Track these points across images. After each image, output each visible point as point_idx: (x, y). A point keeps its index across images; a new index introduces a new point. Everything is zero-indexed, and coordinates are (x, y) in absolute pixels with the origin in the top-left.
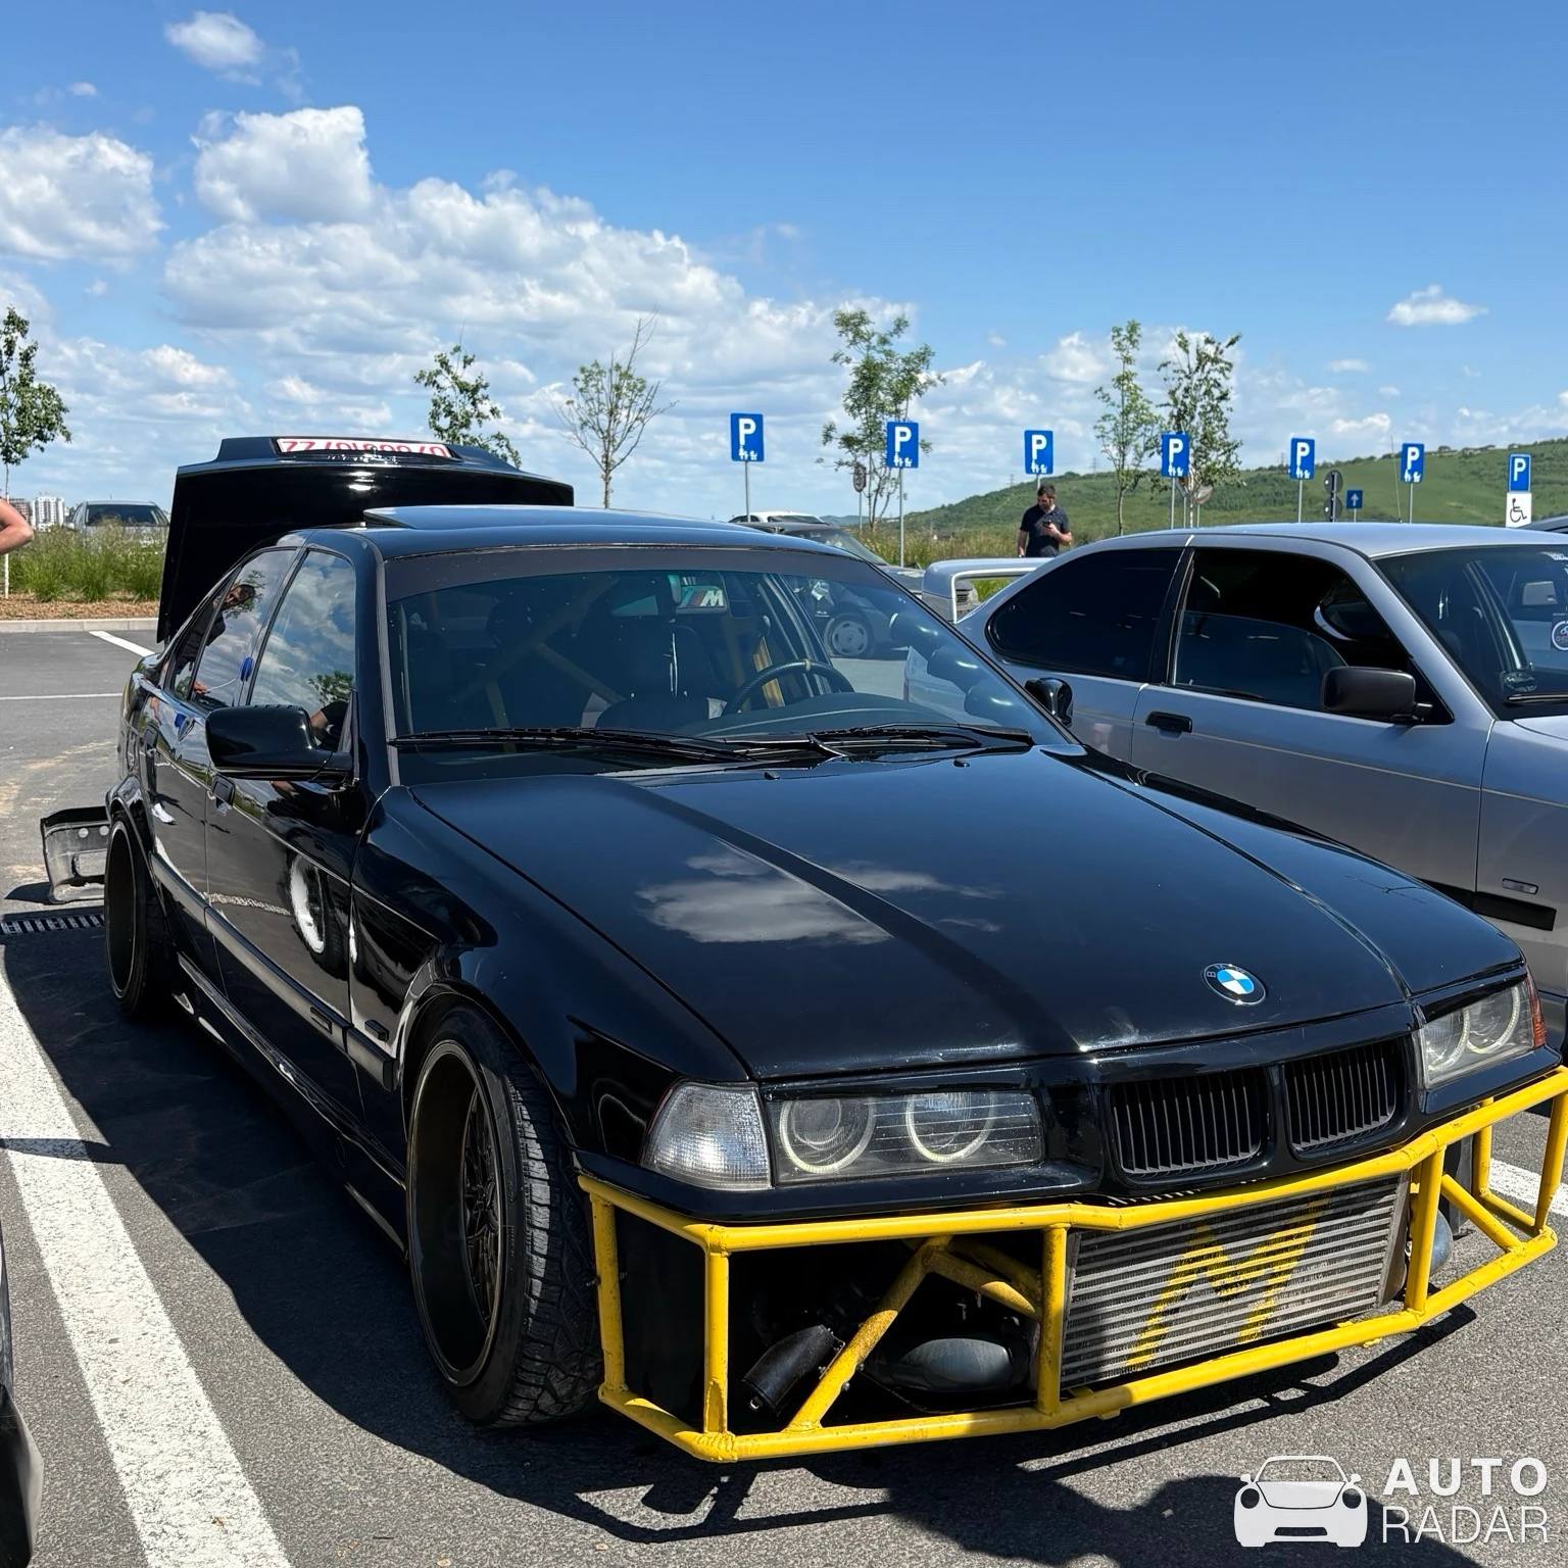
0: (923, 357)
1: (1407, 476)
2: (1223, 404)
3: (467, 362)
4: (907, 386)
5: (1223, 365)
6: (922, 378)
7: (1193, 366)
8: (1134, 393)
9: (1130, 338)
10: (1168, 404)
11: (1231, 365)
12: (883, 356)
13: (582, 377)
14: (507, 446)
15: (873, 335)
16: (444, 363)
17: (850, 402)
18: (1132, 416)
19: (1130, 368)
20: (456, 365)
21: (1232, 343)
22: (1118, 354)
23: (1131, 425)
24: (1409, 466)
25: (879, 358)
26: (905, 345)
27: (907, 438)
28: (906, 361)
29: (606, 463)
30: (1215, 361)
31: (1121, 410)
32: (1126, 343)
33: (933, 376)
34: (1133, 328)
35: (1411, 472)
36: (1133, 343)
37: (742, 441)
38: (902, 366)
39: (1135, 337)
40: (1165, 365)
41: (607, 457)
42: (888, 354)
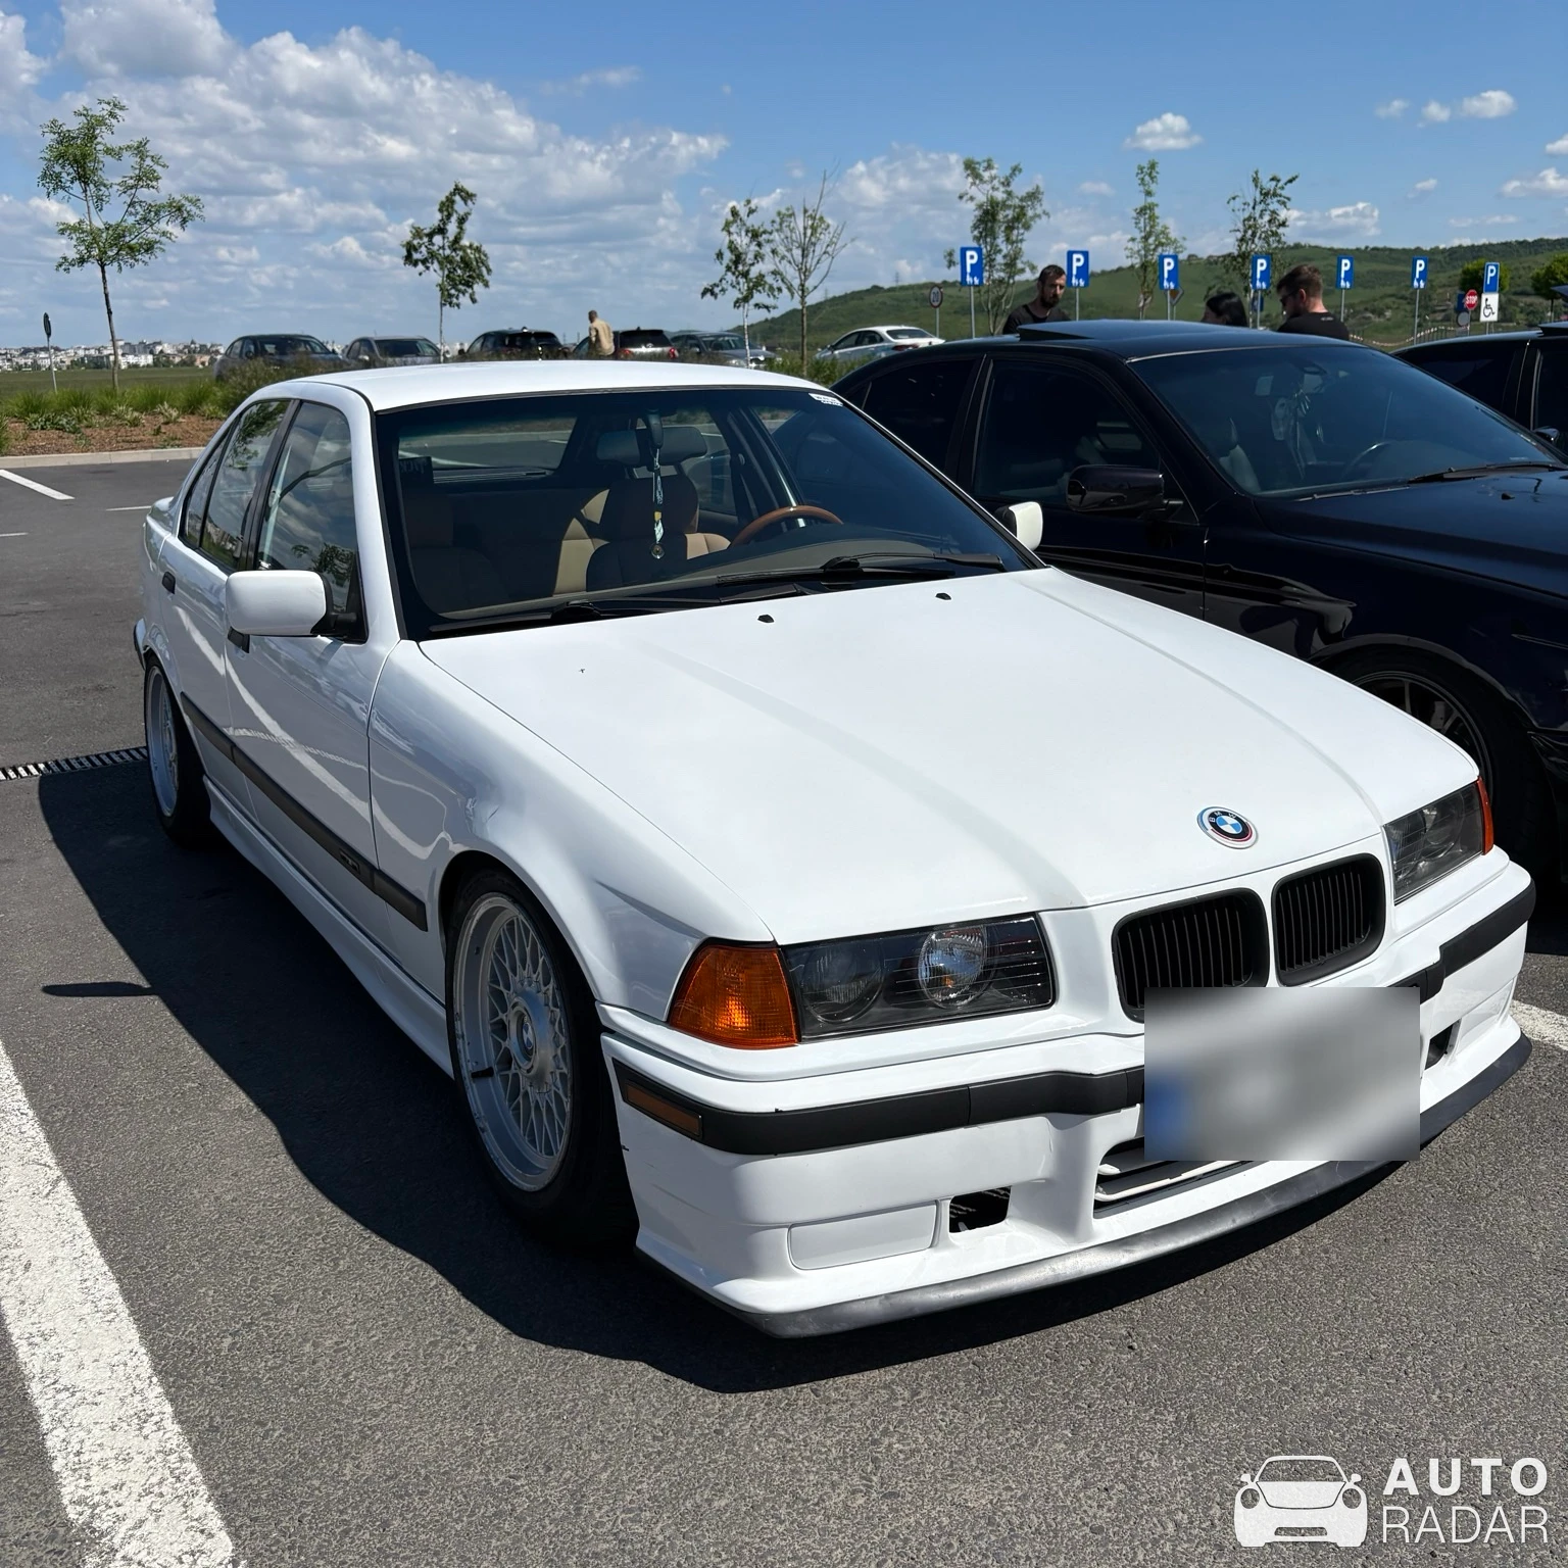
0: (1033, 196)
1: (1416, 284)
2: (1281, 230)
3: (751, 211)
4: (1020, 219)
5: (1282, 199)
6: (1030, 213)
7: (1258, 200)
8: (1152, 218)
9: (1150, 174)
10: (1239, 230)
11: (1289, 199)
12: (1005, 196)
13: (778, 220)
14: (783, 280)
15: (995, 178)
16: (734, 213)
17: (976, 233)
18: (1151, 240)
19: (1150, 200)
20: (743, 211)
21: (1290, 181)
22: (1142, 188)
23: (1152, 247)
24: (1417, 276)
25: (1000, 196)
26: (1020, 188)
27: (1081, 264)
28: (1022, 200)
29: (803, 291)
30: (1275, 195)
31: (1143, 234)
32: (1147, 178)
33: (1039, 211)
34: (1153, 166)
35: (1418, 281)
36: (1152, 178)
37: (969, 270)
38: (1016, 202)
39: (1154, 174)
40: (1234, 198)
41: (802, 285)
42: (1009, 194)
